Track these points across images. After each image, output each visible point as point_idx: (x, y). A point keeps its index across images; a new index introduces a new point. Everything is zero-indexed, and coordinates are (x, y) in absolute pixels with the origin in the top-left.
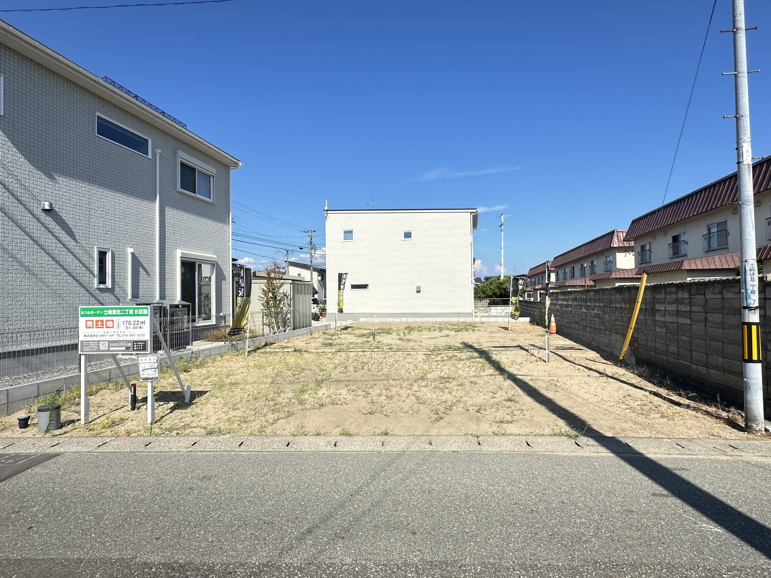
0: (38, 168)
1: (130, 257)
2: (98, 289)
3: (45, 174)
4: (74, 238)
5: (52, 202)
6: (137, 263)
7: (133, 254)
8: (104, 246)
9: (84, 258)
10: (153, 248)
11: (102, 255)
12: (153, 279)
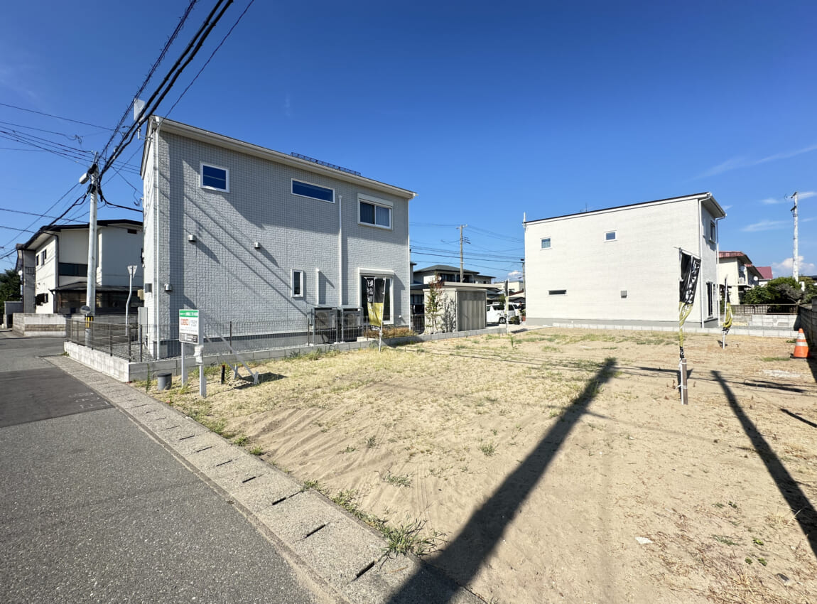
0: (252, 222)
1: (317, 275)
2: (294, 298)
3: (257, 225)
4: (276, 264)
5: (261, 242)
6: (323, 280)
7: (320, 273)
8: (298, 268)
9: (283, 277)
10: (337, 268)
11: (297, 275)
12: (337, 291)
